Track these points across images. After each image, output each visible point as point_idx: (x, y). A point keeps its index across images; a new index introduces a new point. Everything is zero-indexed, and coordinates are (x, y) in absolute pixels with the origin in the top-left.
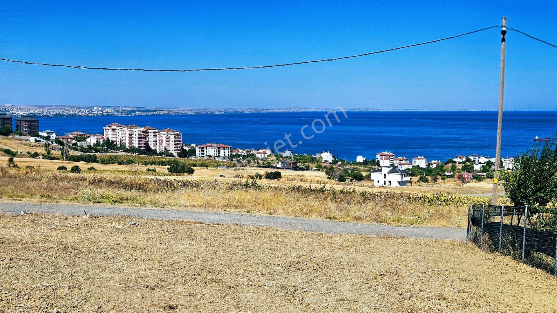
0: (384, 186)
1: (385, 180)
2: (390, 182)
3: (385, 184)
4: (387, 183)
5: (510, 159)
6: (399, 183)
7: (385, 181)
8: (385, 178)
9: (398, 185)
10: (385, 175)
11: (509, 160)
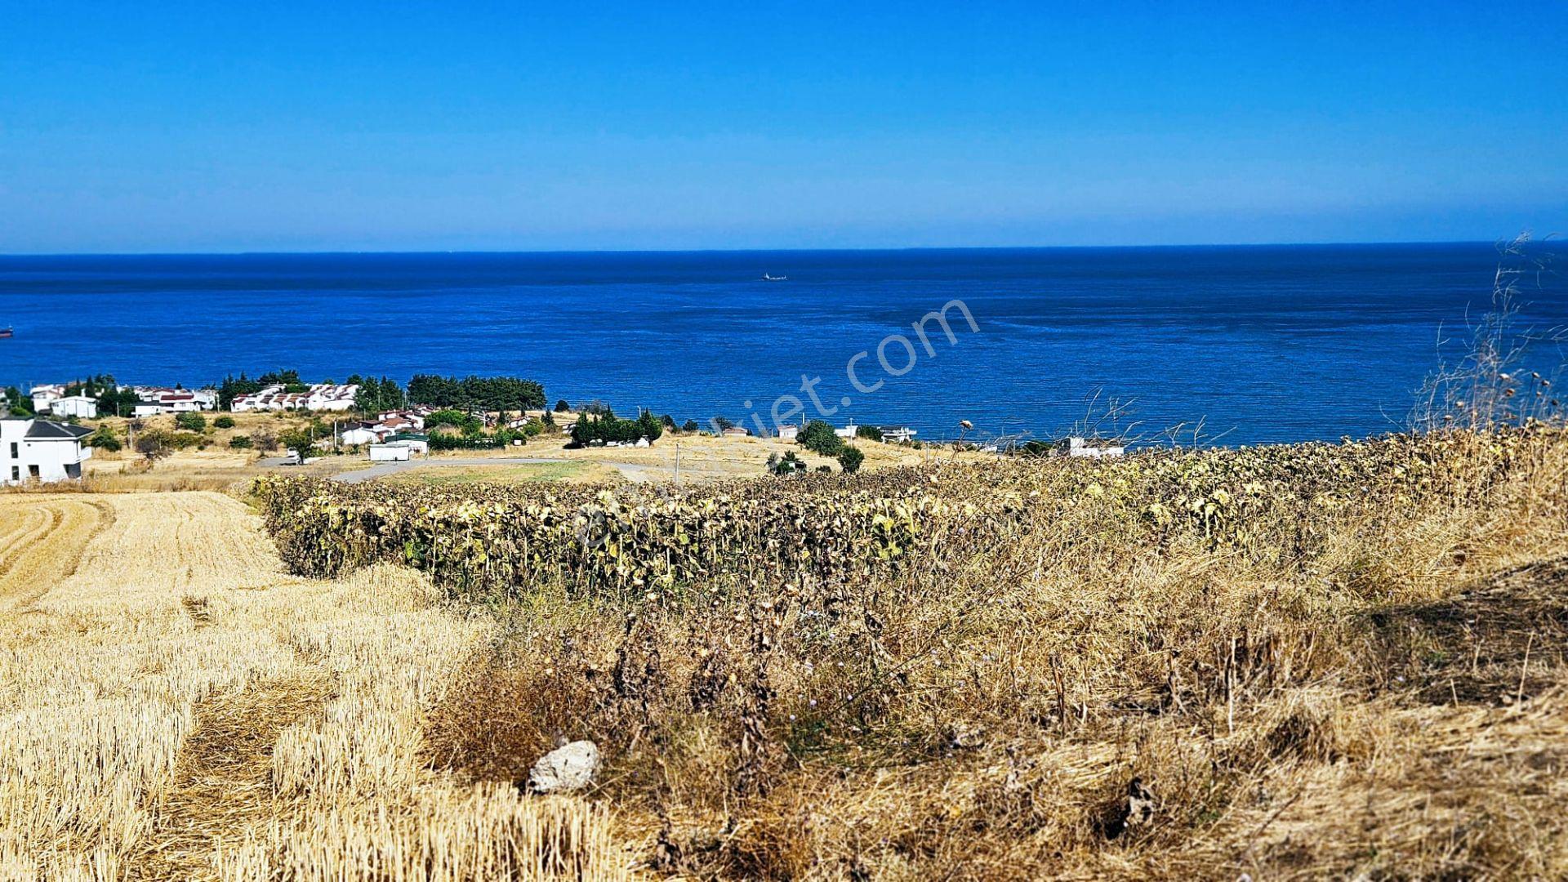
0: (14, 483)
1: (15, 462)
2: (34, 469)
3: (16, 476)
4: (24, 473)
5: (51, 387)
6: (67, 467)
7: (15, 468)
8: (15, 455)
9: (65, 475)
10: (14, 446)
11: (50, 391)
